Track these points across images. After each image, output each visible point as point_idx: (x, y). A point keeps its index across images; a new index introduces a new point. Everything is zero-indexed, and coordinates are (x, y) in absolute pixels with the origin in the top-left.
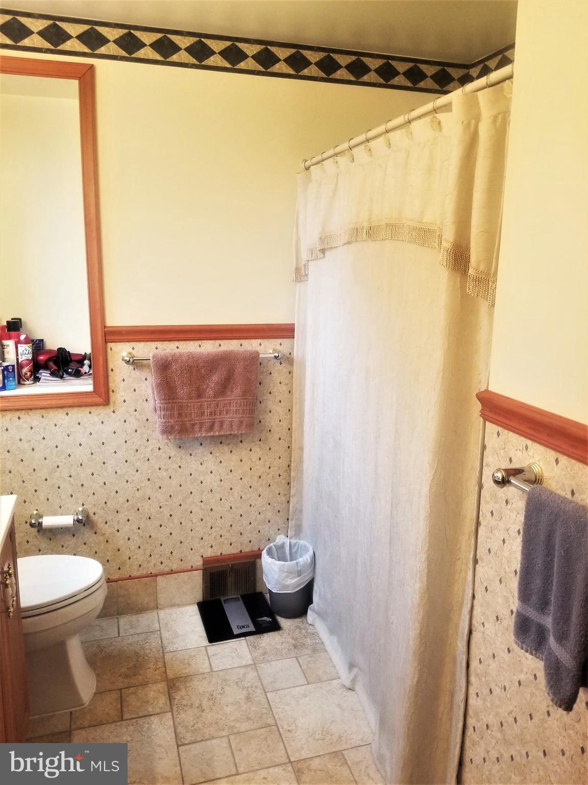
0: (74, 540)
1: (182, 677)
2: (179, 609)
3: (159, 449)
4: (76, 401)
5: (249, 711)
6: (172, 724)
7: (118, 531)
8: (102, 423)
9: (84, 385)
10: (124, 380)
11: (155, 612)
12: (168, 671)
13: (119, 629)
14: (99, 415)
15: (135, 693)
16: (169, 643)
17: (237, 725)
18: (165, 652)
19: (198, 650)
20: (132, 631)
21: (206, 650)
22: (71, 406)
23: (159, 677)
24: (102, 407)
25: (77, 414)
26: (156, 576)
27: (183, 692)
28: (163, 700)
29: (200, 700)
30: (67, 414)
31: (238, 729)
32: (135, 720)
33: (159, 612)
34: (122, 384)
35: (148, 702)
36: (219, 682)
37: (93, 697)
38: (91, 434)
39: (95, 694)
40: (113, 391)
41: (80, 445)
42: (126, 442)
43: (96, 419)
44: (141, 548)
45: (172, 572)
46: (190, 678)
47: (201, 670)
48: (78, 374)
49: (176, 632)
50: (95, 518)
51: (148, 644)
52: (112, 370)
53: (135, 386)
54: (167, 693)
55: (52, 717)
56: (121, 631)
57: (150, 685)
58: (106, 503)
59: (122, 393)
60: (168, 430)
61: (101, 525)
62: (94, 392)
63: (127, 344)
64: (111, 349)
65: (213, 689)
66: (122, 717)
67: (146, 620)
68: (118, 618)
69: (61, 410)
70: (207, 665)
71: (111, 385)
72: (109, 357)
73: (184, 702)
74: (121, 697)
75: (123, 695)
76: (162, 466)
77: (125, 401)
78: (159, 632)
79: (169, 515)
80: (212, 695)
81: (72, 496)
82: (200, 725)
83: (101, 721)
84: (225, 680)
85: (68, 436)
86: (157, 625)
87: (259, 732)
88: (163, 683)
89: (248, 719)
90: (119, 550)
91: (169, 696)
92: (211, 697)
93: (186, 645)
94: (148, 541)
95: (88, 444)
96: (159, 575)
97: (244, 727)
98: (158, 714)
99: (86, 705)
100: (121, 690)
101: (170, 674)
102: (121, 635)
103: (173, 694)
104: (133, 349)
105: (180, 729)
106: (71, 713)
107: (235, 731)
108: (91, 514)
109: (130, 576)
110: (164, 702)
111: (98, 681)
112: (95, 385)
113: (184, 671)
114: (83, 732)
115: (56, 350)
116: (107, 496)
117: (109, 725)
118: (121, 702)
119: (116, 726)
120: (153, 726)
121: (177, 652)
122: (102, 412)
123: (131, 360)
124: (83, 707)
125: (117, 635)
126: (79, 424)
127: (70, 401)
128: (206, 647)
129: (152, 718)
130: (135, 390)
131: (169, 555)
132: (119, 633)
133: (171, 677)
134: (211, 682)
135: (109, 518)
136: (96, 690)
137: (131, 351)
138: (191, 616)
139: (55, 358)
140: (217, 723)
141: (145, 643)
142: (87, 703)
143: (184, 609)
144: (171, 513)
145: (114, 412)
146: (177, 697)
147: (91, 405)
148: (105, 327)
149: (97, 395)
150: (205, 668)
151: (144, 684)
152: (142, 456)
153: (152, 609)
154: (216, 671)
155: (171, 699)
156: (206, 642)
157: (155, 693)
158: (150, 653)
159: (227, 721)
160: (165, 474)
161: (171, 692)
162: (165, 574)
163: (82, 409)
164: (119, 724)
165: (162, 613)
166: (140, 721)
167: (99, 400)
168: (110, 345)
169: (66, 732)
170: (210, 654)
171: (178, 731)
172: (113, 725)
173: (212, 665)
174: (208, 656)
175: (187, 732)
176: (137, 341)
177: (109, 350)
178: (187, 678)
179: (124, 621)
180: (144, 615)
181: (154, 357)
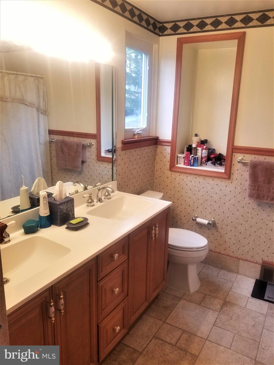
0: (208, 231)
1: (231, 303)
2: (247, 278)
3: (249, 204)
4: (217, 175)
5: (251, 330)
6: (217, 317)
7: (226, 234)
8: (226, 186)
9: (221, 170)
10: (238, 170)
11: (237, 274)
12: (227, 298)
13: (218, 274)
14: (225, 183)
15: (210, 299)
16: (234, 288)
17: (242, 332)
18: (231, 291)
19: (245, 297)
20: (223, 277)
21: (248, 299)
22: (215, 177)
23: (222, 298)
24: (227, 180)
25: (217, 181)
26: (240, 259)
27: (228, 308)
28: (218, 307)
29: (233, 315)
30: (213, 180)
31: (241, 334)
32: (204, 307)
33: (238, 275)
34: (237, 172)
35: (212, 304)
36: (245, 313)
37: (195, 292)
38: (221, 190)
39: (196, 291)
40: (232, 174)
41: (216, 193)
42: (235, 197)
43: (224, 184)
44: (235, 244)
45: (247, 260)
46: (234, 305)
47: (241, 305)
48: (221, 164)
49: (240, 286)
50: (218, 225)
51: (226, 284)
52: (233, 165)
53: (243, 173)
54: (222, 305)
55: (179, 291)
56: (219, 275)
57: (217, 299)
58: (223, 220)
59: (236, 175)
60: (251, 196)
61: (220, 229)
62: (224, 173)
63: (242, 154)
64: (234, 156)
65: (241, 314)
66: (200, 304)
67: (231, 276)
68: (220, 270)
69: (211, 178)
70: (245, 304)
71: (232, 171)
72: (233, 159)
73: (226, 312)
74: (204, 297)
75: (205, 297)
76: (249, 212)
77: (237, 179)
78: (233, 282)
79: (249, 234)
80: (239, 316)
81: (210, 213)
82: (227, 323)
83: (193, 301)
84: (249, 314)
85: (212, 189)
86: (234, 280)
87: (249, 340)
88: (223, 301)
89: (248, 333)
90: (225, 242)
91: (222, 307)
92: (238, 316)
93: (241, 293)
94: (238, 243)
95: (219, 194)
96: (241, 259)
97: (244, 334)
98: (214, 310)
99: (191, 293)
100: (206, 295)
101: (227, 299)
102: (218, 276)
103: (224, 307)
104: (244, 157)
105: (218, 320)
106: (185, 293)
107: (240, 334)
108: (217, 223)
109: (228, 255)
110: (218, 308)
111: (200, 287)
112: (225, 170)
113: (234, 301)
114: (185, 301)
115: (219, 154)
116: (224, 218)
117: (194, 304)
118: (203, 299)
119: (196, 305)
120: (209, 313)
121: (235, 293)
122: (227, 182)
123: (241, 161)
124: (190, 293)
125: (216, 275)
126: (217, 185)
127: (214, 175)
128: (249, 297)
129: (211, 310)
130: (242, 175)
131: (247, 252)
132: (218, 275)
133: (227, 301)
134: (242, 311)
135: (224, 227)
136: (197, 290)
137: (243, 157)
138: (250, 283)
139: (216, 157)
140: (234, 327)
141: (225, 284)
142: (192, 293)
143: (249, 279)
144: (250, 234)
145: (231, 183)
146: (225, 308)
147: (223, 178)
148: (233, 146)
149: (225, 174)
150: (243, 305)
151: (216, 298)
152: (241, 205)
153: (236, 273)
154: (247, 309)
155: (222, 308)
156: (250, 296)
157: (217, 303)
158: (224, 288)
159: (239, 329)
160: (250, 215)
161: (223, 305)
162: (243, 260)
163: (219, 179)
164: (198, 305)
165: (239, 276)
166: (206, 309)
167: (226, 176)
168: (234, 154)
169: (180, 298)
170: (249, 301)
171: (217, 320)
172: (195, 305)
173: (247, 305)
174: (248, 301)
175: (220, 323)
176: (246, 154)
177: (233, 155)
178: (233, 304)
179: (222, 272)
180: (231, 273)
181: (251, 161)
